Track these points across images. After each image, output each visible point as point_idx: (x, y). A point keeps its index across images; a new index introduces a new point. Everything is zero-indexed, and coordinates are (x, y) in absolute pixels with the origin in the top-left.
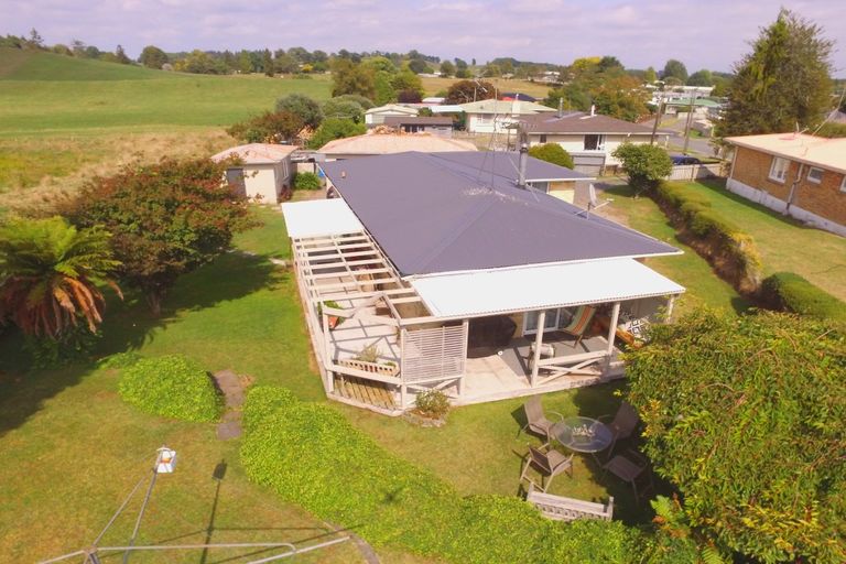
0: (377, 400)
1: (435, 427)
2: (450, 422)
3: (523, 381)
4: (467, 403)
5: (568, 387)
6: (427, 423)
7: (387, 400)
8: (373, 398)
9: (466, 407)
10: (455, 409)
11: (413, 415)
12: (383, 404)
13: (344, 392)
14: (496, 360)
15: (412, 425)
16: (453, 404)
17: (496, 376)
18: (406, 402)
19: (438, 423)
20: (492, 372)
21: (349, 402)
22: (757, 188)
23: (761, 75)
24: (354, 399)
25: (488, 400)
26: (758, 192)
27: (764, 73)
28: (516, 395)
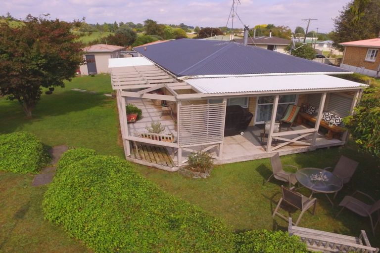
0: (161, 161)
1: (202, 178)
2: (213, 176)
3: (261, 149)
4: (224, 162)
5: (290, 153)
6: (197, 175)
7: (168, 161)
8: (158, 160)
9: (224, 165)
10: (216, 166)
11: (186, 170)
12: (165, 163)
13: (138, 156)
14: (239, 137)
15: (187, 177)
16: (215, 163)
17: (242, 146)
18: (181, 161)
19: (205, 176)
20: (239, 144)
21: (141, 162)
22: (358, 66)
23: (357, 13)
24: (145, 160)
25: (238, 161)
26: (359, 68)
27: (358, 11)
28: (257, 157)
